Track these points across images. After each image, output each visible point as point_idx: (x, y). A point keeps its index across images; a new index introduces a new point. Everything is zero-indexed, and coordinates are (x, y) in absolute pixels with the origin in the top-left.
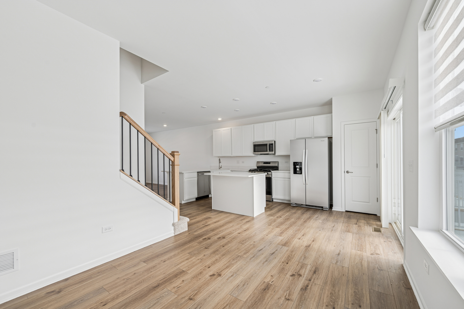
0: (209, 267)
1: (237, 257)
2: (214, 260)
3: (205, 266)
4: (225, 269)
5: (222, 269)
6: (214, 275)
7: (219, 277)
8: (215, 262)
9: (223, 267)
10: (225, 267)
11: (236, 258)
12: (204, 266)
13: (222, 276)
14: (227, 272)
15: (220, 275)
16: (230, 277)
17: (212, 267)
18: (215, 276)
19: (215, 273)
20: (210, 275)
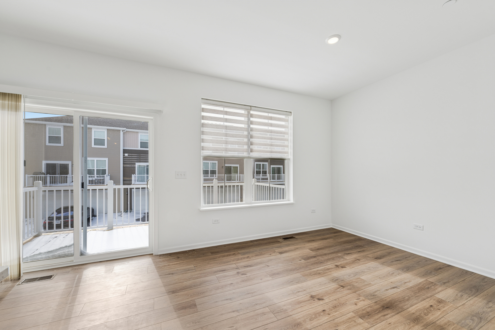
0: (324, 312)
1: (278, 312)
2: (315, 320)
3: (329, 314)
4: (303, 302)
5: (307, 302)
6: (319, 299)
7: (313, 295)
8: (313, 316)
9: (305, 305)
10: (302, 303)
11: (281, 312)
12: (331, 315)
13: (310, 295)
14: (303, 297)
15: (312, 297)
16: (301, 291)
17: (320, 311)
18: (317, 297)
19: (316, 300)
20: (324, 301)
